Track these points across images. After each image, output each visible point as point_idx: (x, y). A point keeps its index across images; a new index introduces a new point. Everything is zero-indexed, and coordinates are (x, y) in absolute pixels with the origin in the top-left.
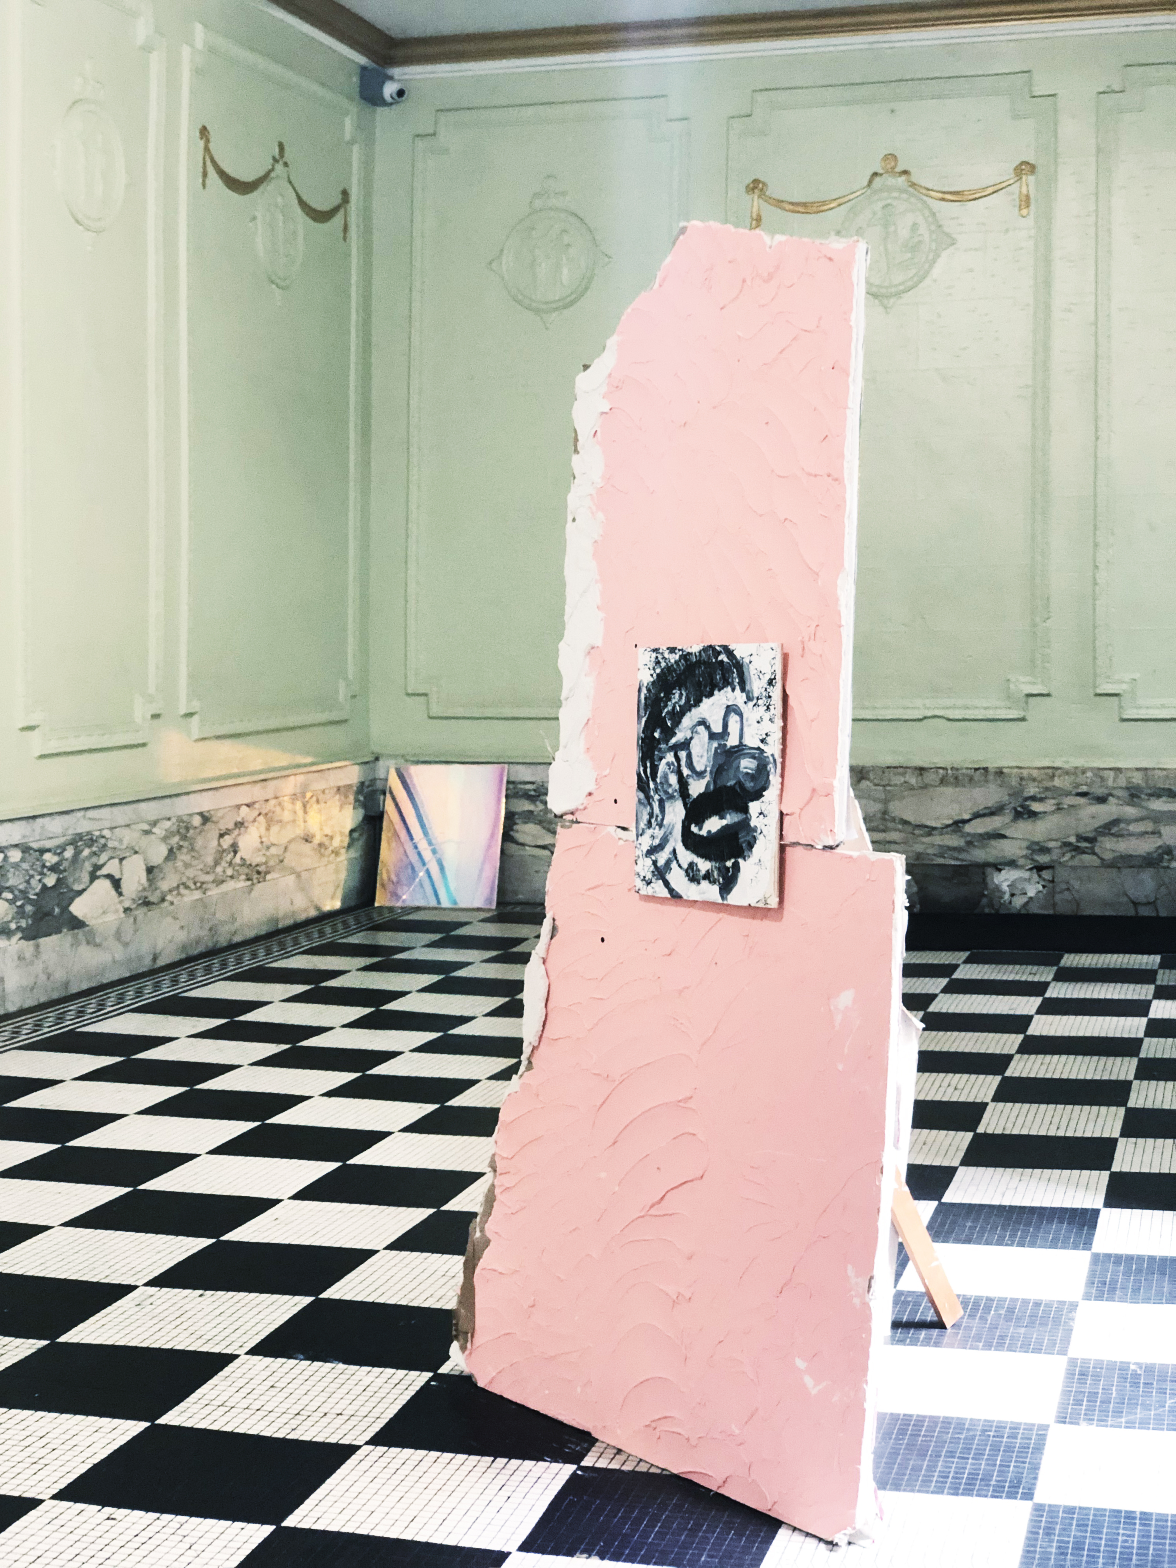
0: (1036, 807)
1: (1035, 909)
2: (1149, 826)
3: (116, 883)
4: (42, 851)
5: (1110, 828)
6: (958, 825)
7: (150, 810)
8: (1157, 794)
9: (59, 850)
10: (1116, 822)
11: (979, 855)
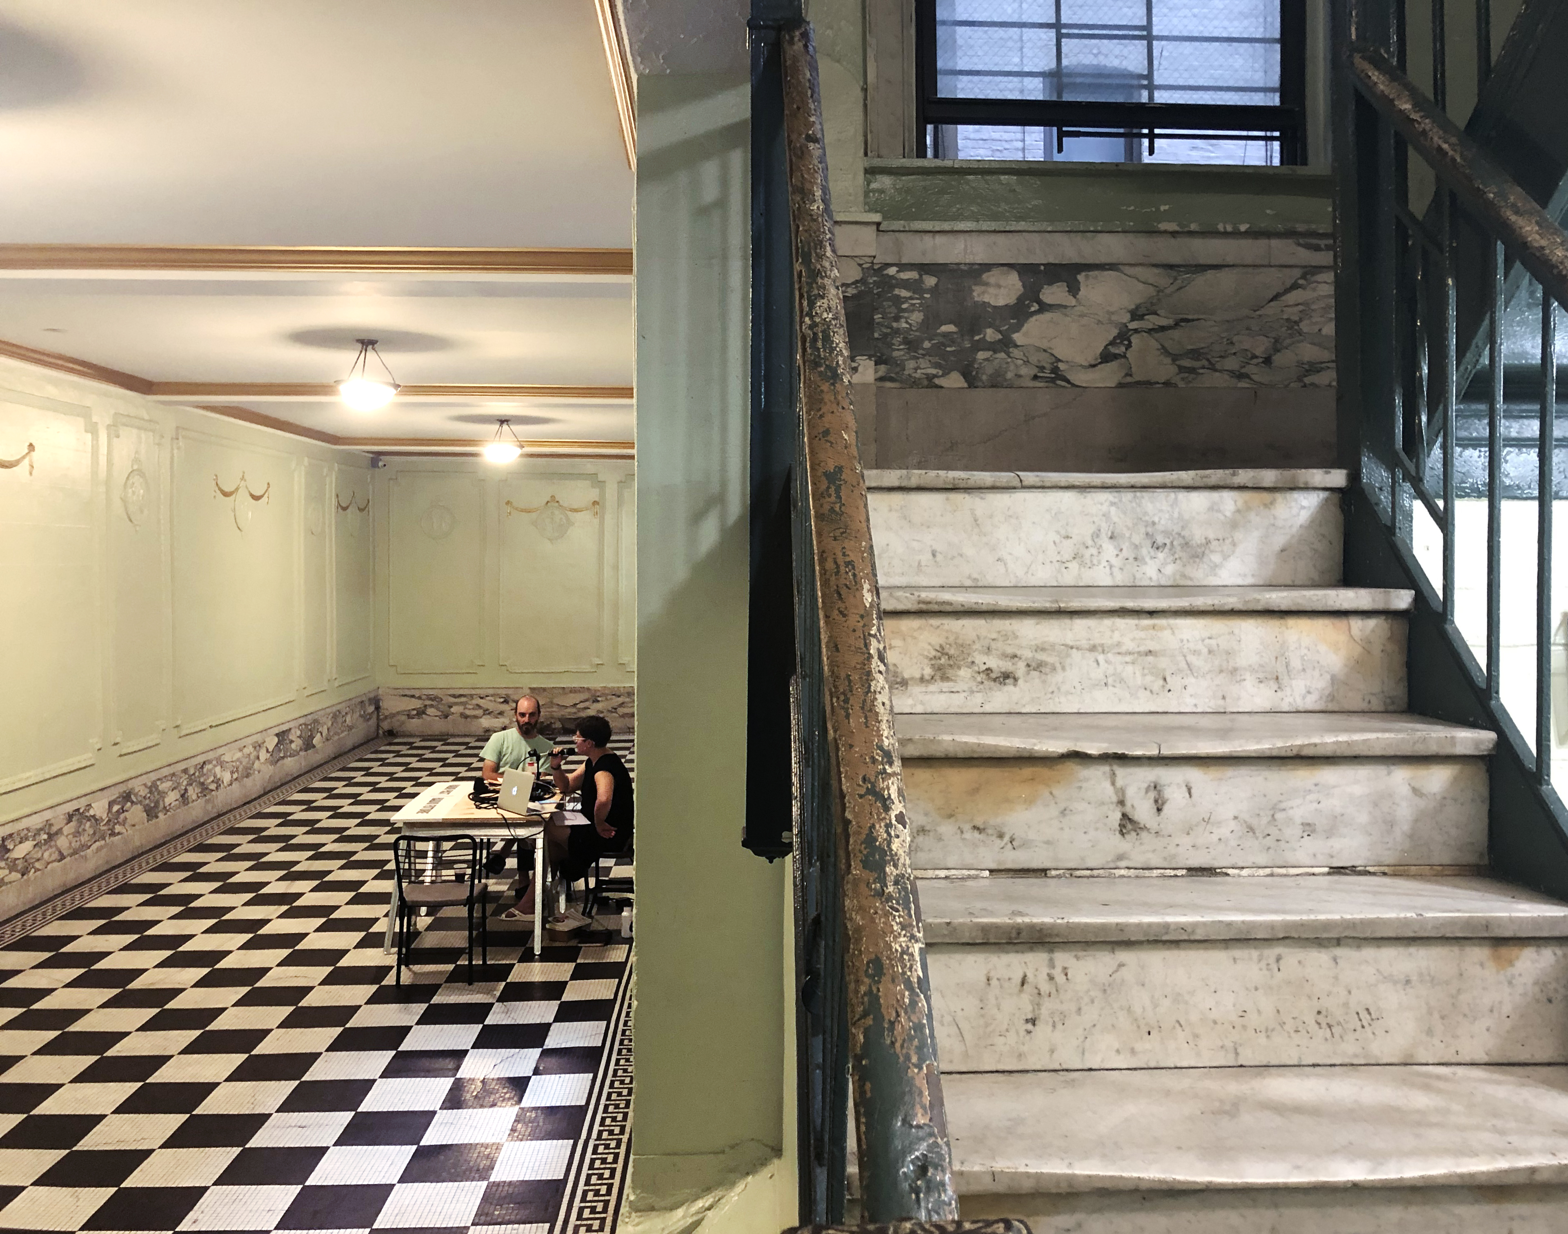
0: (599, 699)
3: (321, 734)
4: (308, 725)
5: (622, 705)
6: (575, 705)
7: (328, 710)
9: (310, 725)
10: (623, 703)
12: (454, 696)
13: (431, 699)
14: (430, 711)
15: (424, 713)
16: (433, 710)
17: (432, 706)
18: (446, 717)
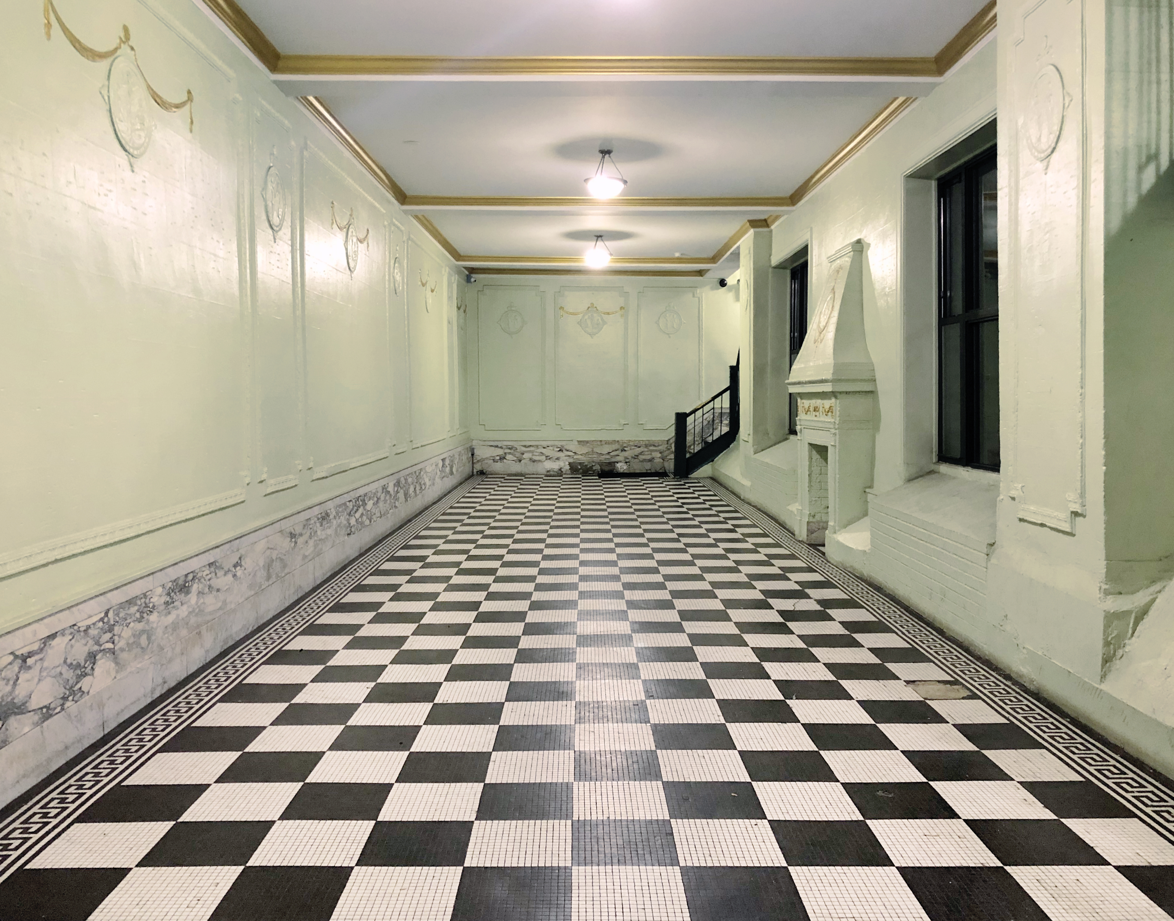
0: (626, 449)
1: (625, 472)
2: (649, 453)
5: (641, 453)
6: (609, 453)
8: (650, 446)
9: (453, 457)
11: (613, 460)
12: (525, 446)
13: (509, 449)
14: (509, 457)
15: (504, 458)
16: (510, 456)
17: (510, 453)
18: (520, 461)
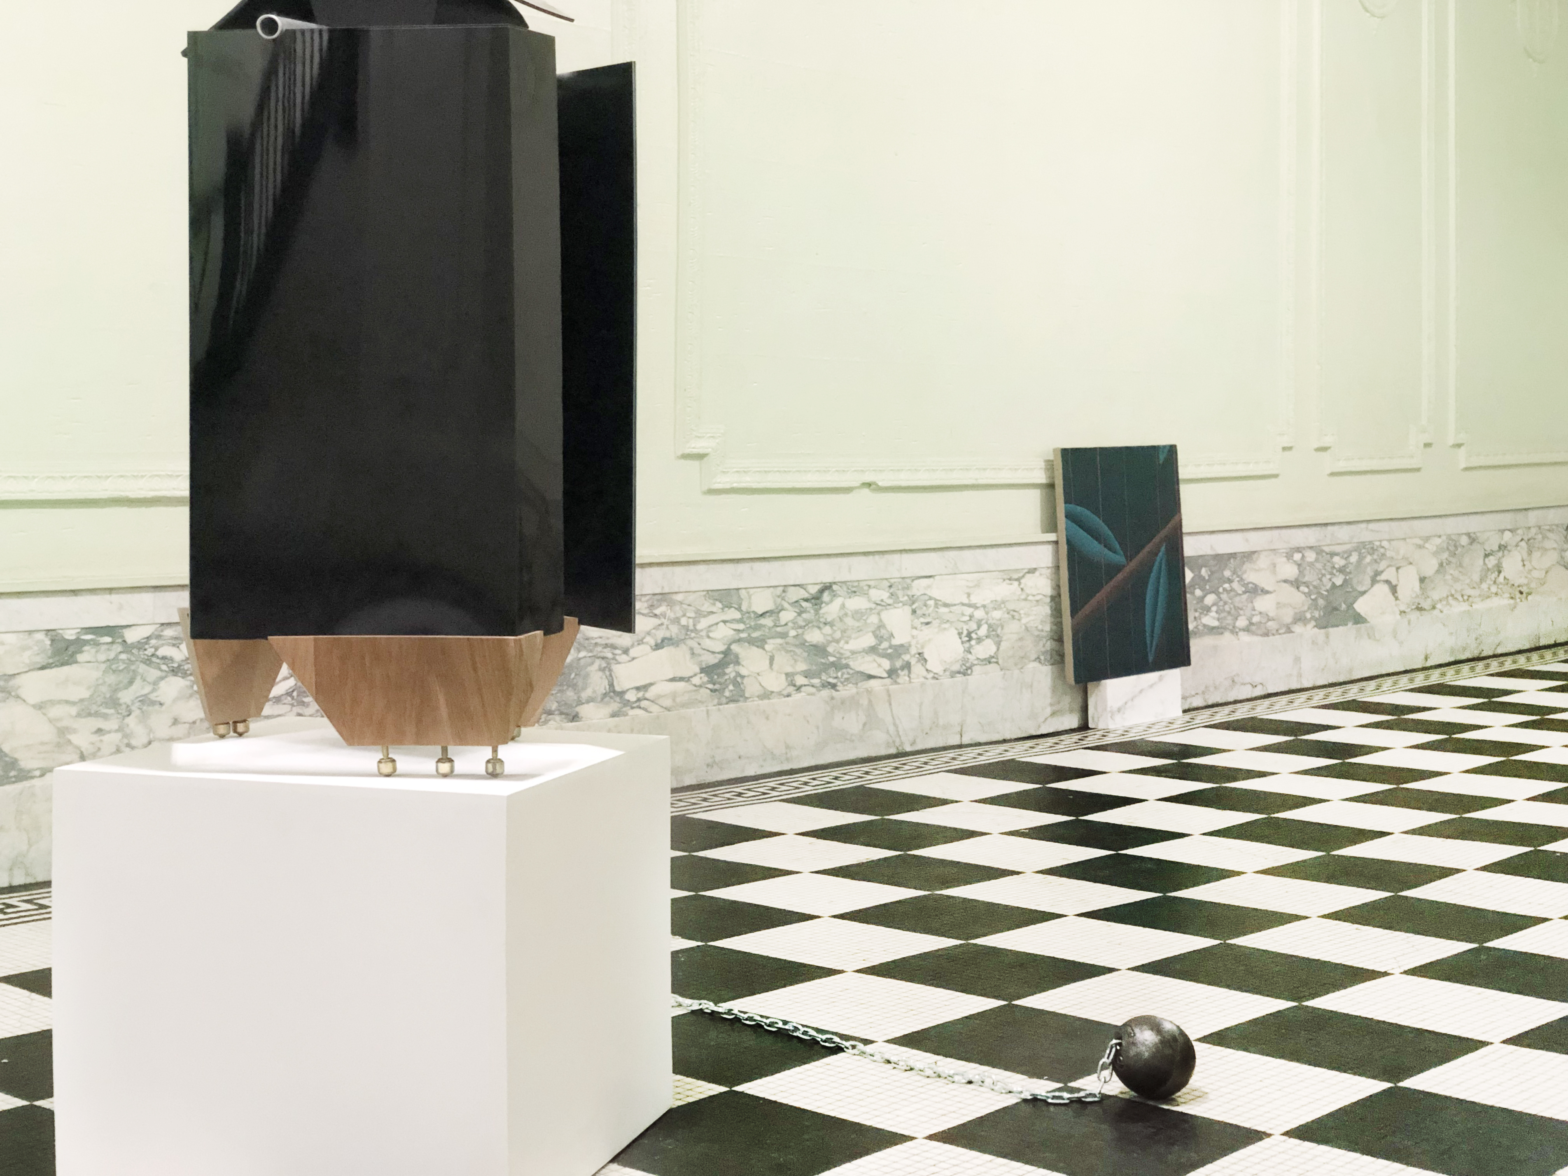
3: (1394, 589)
4: (1333, 554)
7: (1422, 527)
9: (1347, 555)
